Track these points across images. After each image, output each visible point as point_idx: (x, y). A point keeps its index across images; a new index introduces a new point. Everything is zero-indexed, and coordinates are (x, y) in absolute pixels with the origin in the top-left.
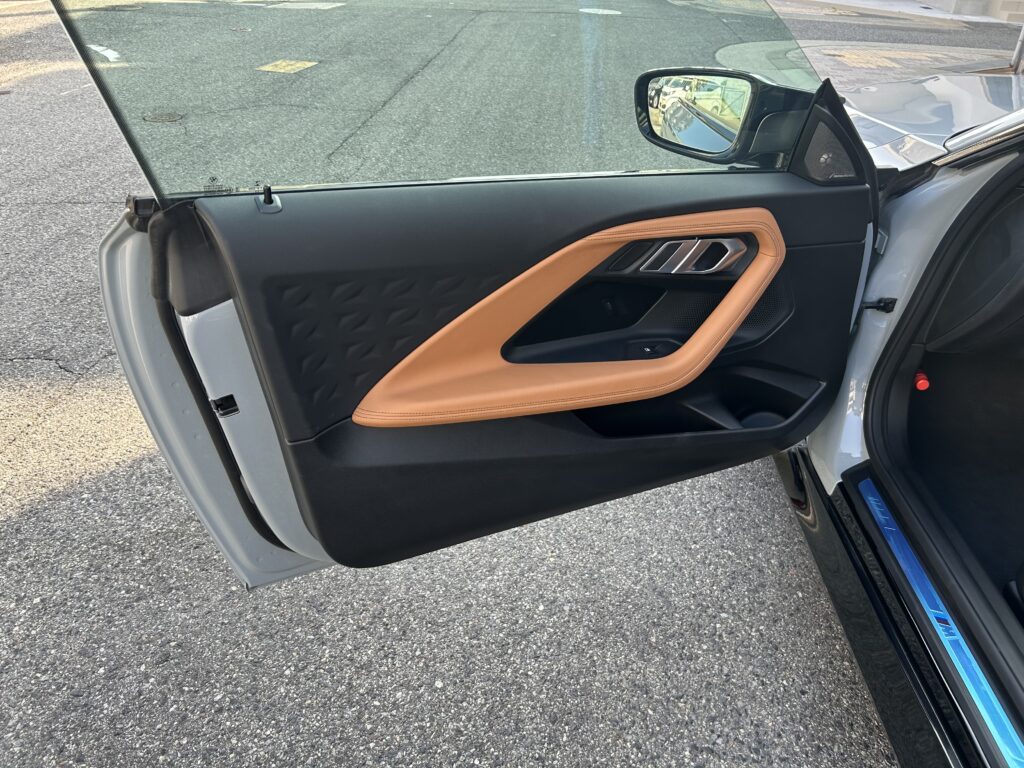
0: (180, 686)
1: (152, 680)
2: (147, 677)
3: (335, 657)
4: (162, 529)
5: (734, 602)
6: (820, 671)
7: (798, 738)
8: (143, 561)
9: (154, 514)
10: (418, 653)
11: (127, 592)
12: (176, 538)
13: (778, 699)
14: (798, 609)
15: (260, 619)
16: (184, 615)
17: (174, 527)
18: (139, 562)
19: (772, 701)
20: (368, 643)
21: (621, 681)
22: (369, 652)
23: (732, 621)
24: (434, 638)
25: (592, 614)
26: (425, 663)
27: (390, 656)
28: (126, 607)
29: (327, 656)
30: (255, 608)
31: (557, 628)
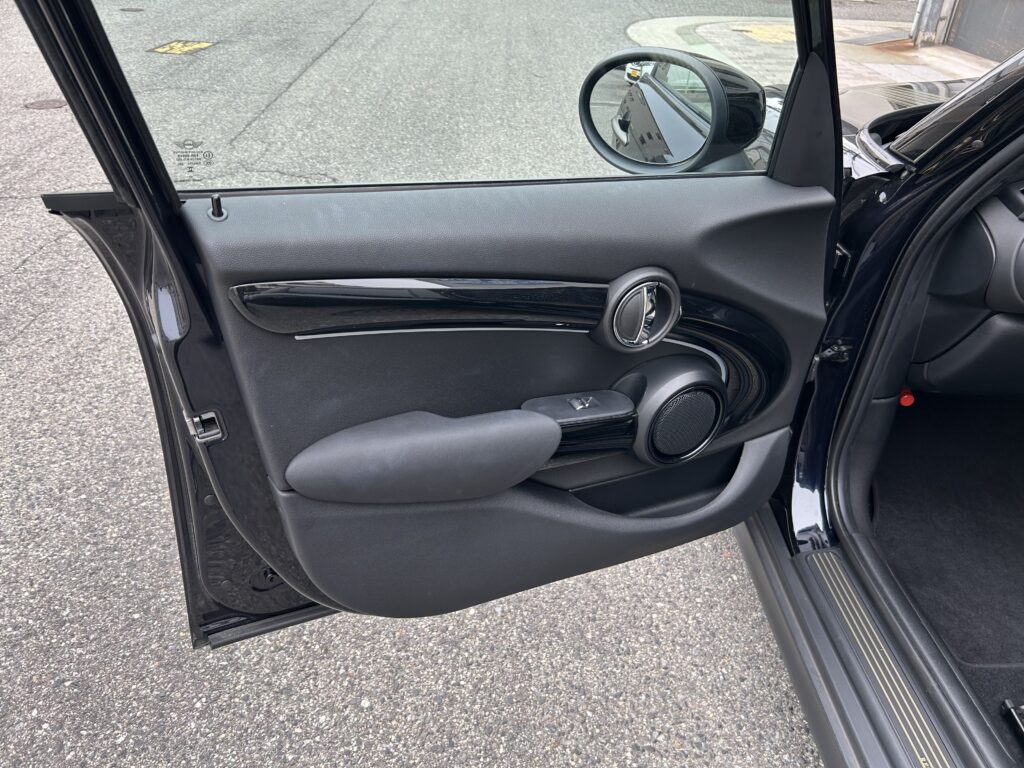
0: (77, 731)
1: (45, 726)
2: (39, 722)
3: (252, 683)
4: (53, 555)
5: (670, 590)
6: (758, 655)
7: (740, 727)
8: (31, 593)
9: (43, 540)
10: (342, 671)
11: (14, 629)
12: (70, 565)
13: (717, 688)
14: (733, 593)
15: (166, 648)
16: (79, 651)
17: (67, 552)
18: (27, 594)
19: (712, 692)
20: (287, 664)
21: (558, 683)
22: (289, 675)
23: (669, 610)
24: (359, 653)
25: (525, 613)
26: (350, 681)
27: (312, 677)
28: (14, 646)
29: (242, 682)
30: (161, 636)
31: (489, 631)
